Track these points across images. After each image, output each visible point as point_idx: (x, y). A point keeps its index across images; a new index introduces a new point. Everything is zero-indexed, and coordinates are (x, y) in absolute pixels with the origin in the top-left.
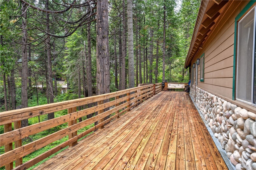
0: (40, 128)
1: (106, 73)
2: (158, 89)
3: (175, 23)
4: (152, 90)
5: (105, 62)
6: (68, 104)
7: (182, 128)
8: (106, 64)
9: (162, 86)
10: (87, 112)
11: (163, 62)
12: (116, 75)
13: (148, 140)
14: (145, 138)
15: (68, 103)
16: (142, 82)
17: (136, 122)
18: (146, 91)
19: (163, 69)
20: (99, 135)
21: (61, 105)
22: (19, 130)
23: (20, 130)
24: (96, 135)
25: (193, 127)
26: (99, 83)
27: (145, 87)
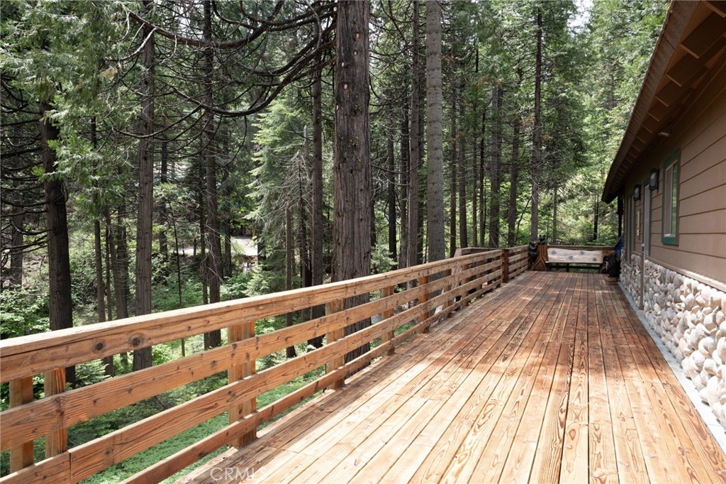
0: (130, 390)
1: (359, 216)
2: (518, 264)
3: (572, 66)
4: (499, 268)
5: (359, 183)
6: (227, 312)
7: (604, 401)
8: (361, 190)
9: (529, 254)
10: (290, 337)
11: (533, 183)
12: (392, 222)
13: (486, 439)
14: (475, 431)
15: (225, 310)
16: (467, 244)
17: (446, 372)
18: (481, 271)
19: (533, 204)
20: (326, 410)
21: (203, 315)
22: (55, 400)
23: (58, 398)
24: (316, 411)
25: (642, 398)
26: (339, 244)
27: (475, 259)
